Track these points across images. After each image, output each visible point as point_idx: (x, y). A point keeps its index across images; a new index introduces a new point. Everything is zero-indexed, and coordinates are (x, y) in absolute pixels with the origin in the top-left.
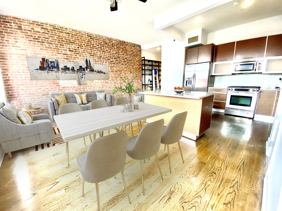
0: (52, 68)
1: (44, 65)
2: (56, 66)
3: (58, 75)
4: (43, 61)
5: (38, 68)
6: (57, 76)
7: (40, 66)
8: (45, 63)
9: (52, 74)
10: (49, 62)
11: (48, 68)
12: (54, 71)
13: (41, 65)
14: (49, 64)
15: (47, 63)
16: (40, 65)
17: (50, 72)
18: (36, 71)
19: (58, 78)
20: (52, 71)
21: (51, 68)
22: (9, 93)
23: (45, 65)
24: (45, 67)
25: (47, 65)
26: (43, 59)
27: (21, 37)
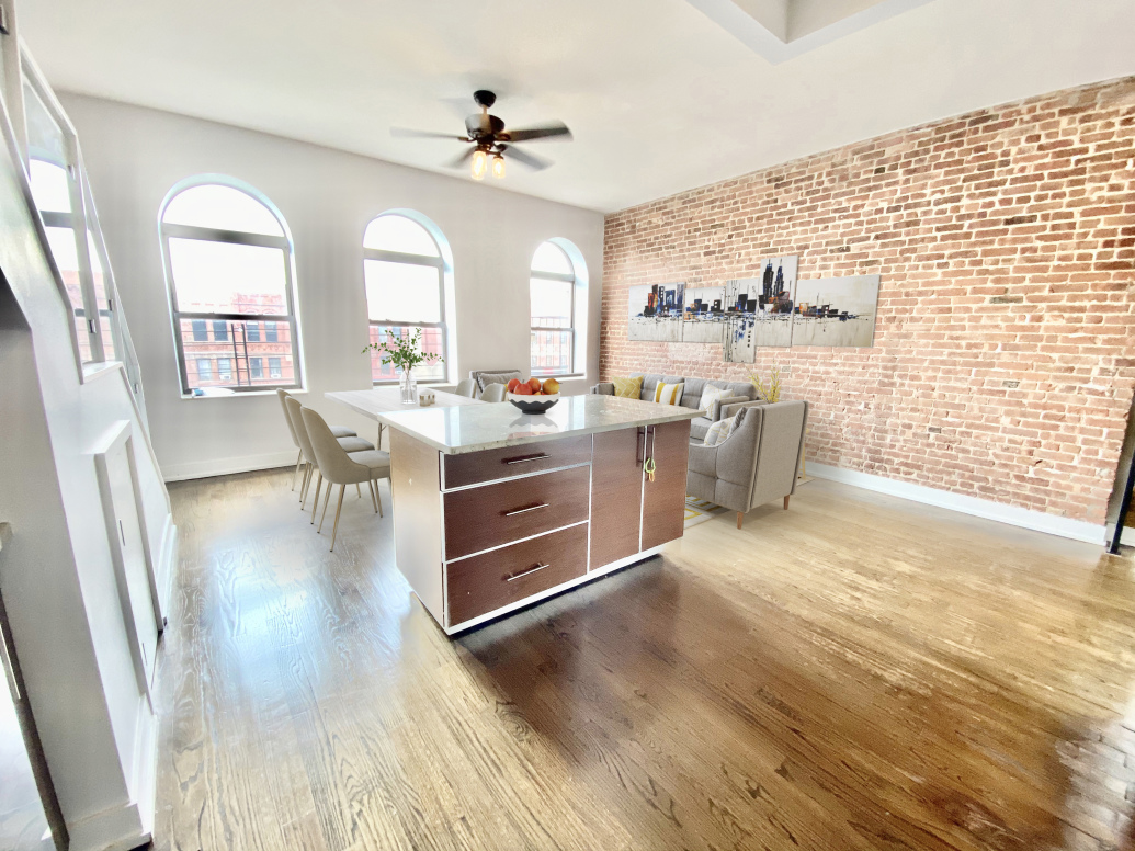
0: (668, 310)
1: (653, 302)
2: (676, 302)
3: (676, 329)
4: (653, 294)
5: (642, 310)
6: (672, 332)
7: (646, 307)
8: (656, 297)
9: (665, 325)
10: (663, 295)
11: (659, 311)
12: (671, 318)
13: (649, 302)
14: (663, 298)
15: (660, 295)
16: (647, 304)
17: (662, 319)
18: (638, 318)
19: (674, 336)
20: (665, 316)
21: (666, 308)
22: (601, 361)
24: (653, 308)
25: (659, 302)
26: (655, 288)
27: (632, 249)
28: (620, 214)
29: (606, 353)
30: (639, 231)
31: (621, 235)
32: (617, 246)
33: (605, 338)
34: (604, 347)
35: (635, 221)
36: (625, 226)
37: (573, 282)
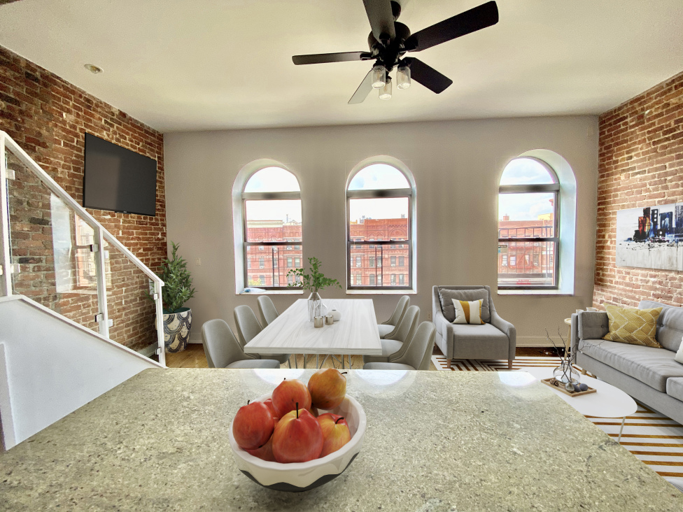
0: (663, 235)
1: (644, 226)
2: (674, 226)
3: (675, 255)
4: (644, 217)
6: (670, 259)
7: (636, 231)
8: (648, 221)
9: (659, 252)
10: (657, 218)
11: (652, 235)
12: (667, 243)
13: (639, 227)
14: (657, 221)
15: (653, 218)
16: (637, 229)
17: (656, 244)
18: (628, 243)
19: (672, 264)
20: (660, 241)
21: (661, 233)
23: (647, 227)
24: (645, 233)
25: (652, 226)
26: (646, 211)
27: (640, 142)
28: (620, 108)
29: (604, 264)
30: (649, 120)
31: (623, 131)
32: (617, 144)
33: (603, 247)
34: (602, 258)
35: (643, 110)
36: (629, 119)
37: (558, 191)
